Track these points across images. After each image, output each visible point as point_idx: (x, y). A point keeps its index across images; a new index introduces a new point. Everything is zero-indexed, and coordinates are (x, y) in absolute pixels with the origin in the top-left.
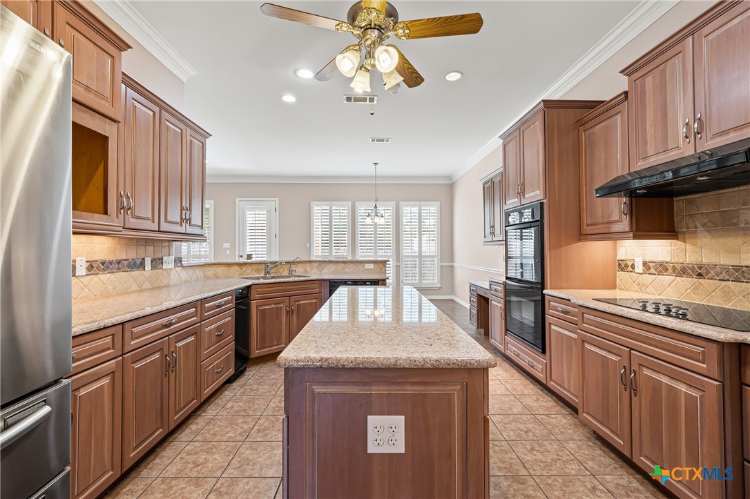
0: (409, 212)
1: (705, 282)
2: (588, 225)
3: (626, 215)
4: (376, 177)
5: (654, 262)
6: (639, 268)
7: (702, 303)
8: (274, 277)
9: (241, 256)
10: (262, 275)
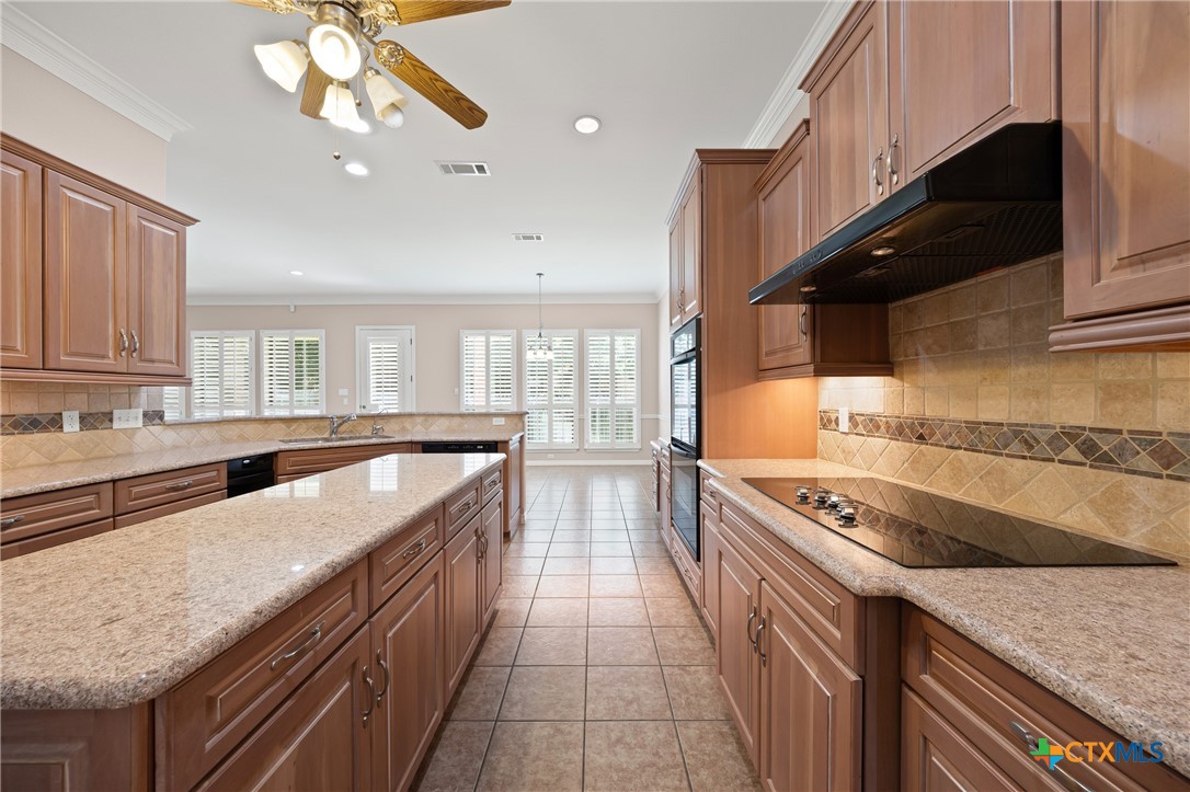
0: (598, 343)
1: (927, 449)
2: (766, 355)
3: (805, 334)
4: (540, 294)
5: (863, 415)
6: (844, 425)
8: (343, 439)
9: (364, 407)
10: (326, 435)
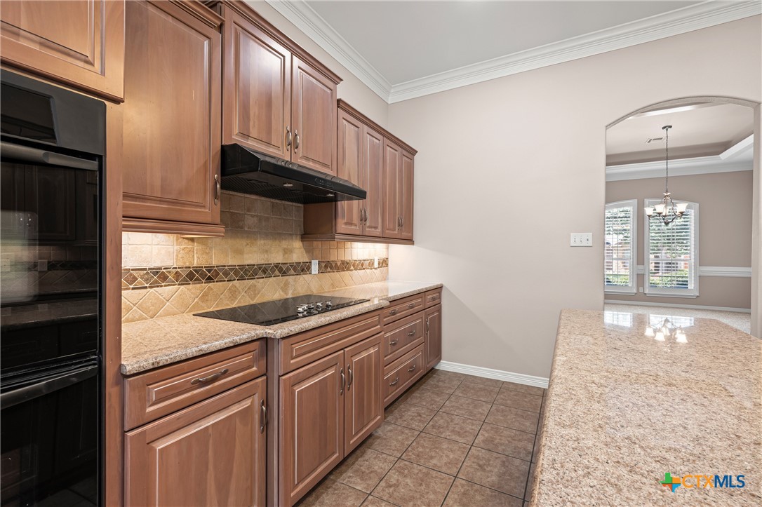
7: (211, 310)
